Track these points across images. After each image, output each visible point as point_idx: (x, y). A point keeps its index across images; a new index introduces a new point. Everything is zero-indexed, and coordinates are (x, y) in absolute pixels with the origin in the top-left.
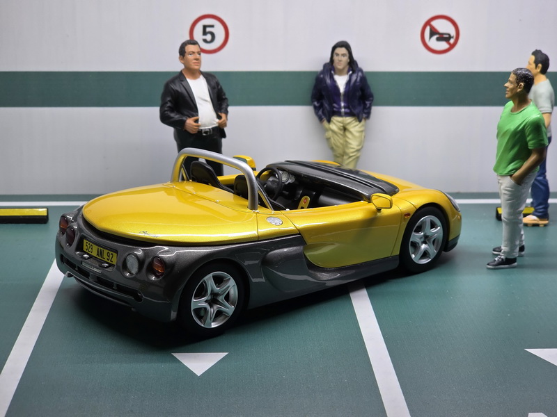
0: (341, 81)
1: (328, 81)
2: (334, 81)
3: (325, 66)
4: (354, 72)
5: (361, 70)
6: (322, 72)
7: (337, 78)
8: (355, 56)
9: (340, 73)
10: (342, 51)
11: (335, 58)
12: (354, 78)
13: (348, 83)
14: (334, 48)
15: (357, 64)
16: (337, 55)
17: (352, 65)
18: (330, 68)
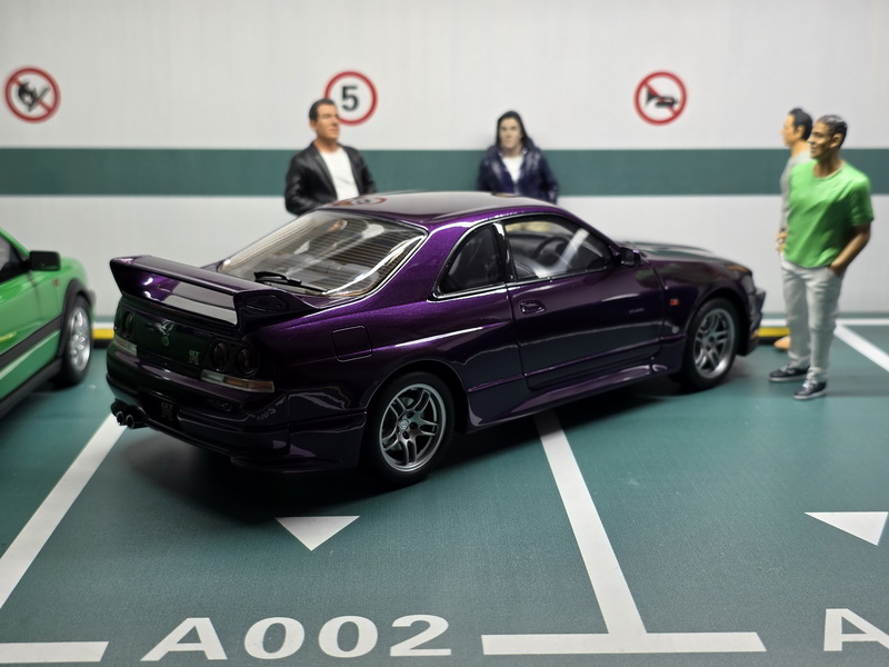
0: (514, 165)
1: (496, 168)
2: (504, 167)
7: (507, 161)
9: (511, 153)
10: (511, 123)
11: (503, 133)
12: (530, 160)
15: (532, 142)
16: (505, 129)
17: (526, 142)
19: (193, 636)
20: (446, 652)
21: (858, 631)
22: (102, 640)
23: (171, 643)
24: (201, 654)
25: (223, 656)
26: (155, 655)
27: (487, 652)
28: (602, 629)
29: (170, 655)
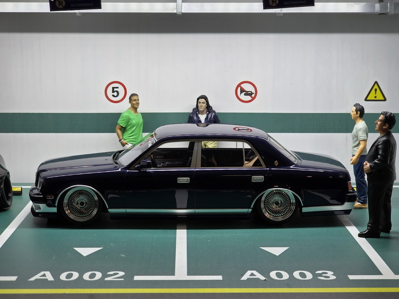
0: (203, 117)
1: (195, 118)
2: (199, 118)
3: (193, 110)
4: (209, 113)
5: (214, 112)
6: (192, 113)
7: (200, 116)
8: (211, 104)
9: (202, 113)
10: (203, 100)
11: (199, 105)
12: (210, 116)
13: (206, 119)
14: (198, 99)
15: (212, 108)
16: (200, 103)
17: (209, 108)
18: (196, 110)
19: (44, 275)
20: (123, 279)
21: (255, 276)
22: (16, 276)
23: (38, 277)
24: (47, 279)
25: (53, 280)
26: (33, 279)
27: (135, 279)
28: (173, 274)
29: (37, 280)
